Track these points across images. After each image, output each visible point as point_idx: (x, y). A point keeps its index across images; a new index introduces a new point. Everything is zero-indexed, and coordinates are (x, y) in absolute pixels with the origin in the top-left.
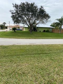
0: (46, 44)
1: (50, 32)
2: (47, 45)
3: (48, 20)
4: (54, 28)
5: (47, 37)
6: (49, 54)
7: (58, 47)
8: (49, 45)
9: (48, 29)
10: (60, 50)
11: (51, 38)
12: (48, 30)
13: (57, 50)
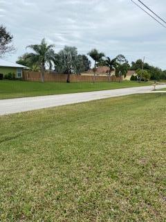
0: (8, 113)
1: (17, 79)
2: (11, 116)
3: (6, 45)
4: (26, 69)
5: (10, 93)
6: (18, 139)
7: (41, 115)
8: (18, 114)
9: (12, 72)
10: (44, 122)
11: (20, 94)
12: (10, 74)
13: (38, 123)
